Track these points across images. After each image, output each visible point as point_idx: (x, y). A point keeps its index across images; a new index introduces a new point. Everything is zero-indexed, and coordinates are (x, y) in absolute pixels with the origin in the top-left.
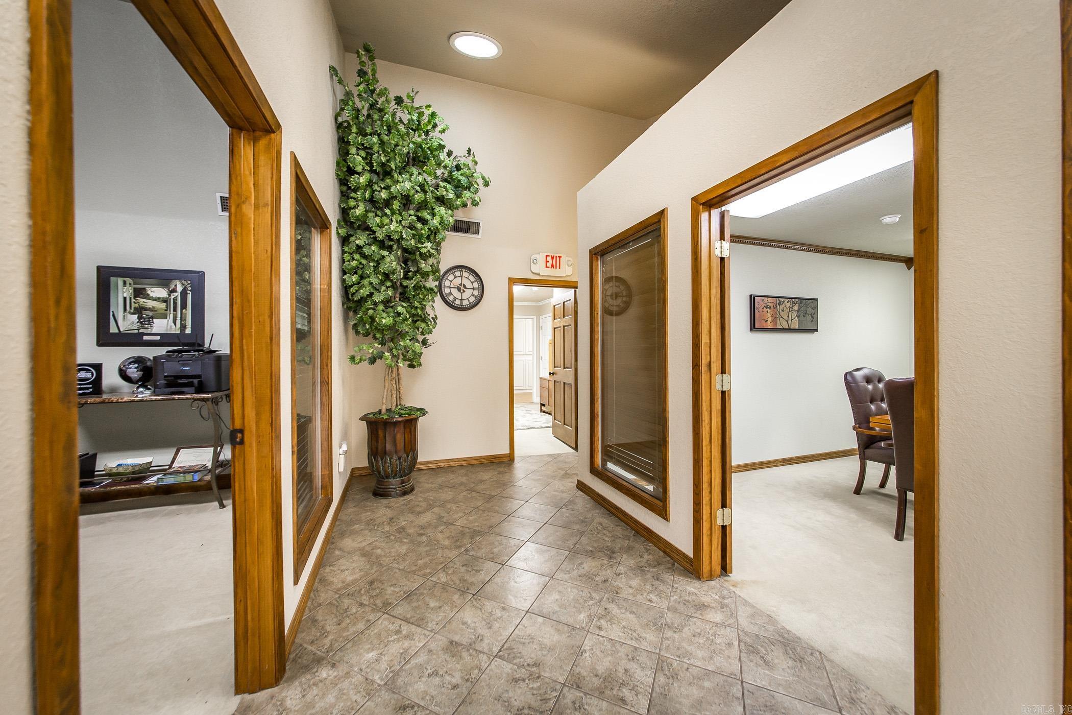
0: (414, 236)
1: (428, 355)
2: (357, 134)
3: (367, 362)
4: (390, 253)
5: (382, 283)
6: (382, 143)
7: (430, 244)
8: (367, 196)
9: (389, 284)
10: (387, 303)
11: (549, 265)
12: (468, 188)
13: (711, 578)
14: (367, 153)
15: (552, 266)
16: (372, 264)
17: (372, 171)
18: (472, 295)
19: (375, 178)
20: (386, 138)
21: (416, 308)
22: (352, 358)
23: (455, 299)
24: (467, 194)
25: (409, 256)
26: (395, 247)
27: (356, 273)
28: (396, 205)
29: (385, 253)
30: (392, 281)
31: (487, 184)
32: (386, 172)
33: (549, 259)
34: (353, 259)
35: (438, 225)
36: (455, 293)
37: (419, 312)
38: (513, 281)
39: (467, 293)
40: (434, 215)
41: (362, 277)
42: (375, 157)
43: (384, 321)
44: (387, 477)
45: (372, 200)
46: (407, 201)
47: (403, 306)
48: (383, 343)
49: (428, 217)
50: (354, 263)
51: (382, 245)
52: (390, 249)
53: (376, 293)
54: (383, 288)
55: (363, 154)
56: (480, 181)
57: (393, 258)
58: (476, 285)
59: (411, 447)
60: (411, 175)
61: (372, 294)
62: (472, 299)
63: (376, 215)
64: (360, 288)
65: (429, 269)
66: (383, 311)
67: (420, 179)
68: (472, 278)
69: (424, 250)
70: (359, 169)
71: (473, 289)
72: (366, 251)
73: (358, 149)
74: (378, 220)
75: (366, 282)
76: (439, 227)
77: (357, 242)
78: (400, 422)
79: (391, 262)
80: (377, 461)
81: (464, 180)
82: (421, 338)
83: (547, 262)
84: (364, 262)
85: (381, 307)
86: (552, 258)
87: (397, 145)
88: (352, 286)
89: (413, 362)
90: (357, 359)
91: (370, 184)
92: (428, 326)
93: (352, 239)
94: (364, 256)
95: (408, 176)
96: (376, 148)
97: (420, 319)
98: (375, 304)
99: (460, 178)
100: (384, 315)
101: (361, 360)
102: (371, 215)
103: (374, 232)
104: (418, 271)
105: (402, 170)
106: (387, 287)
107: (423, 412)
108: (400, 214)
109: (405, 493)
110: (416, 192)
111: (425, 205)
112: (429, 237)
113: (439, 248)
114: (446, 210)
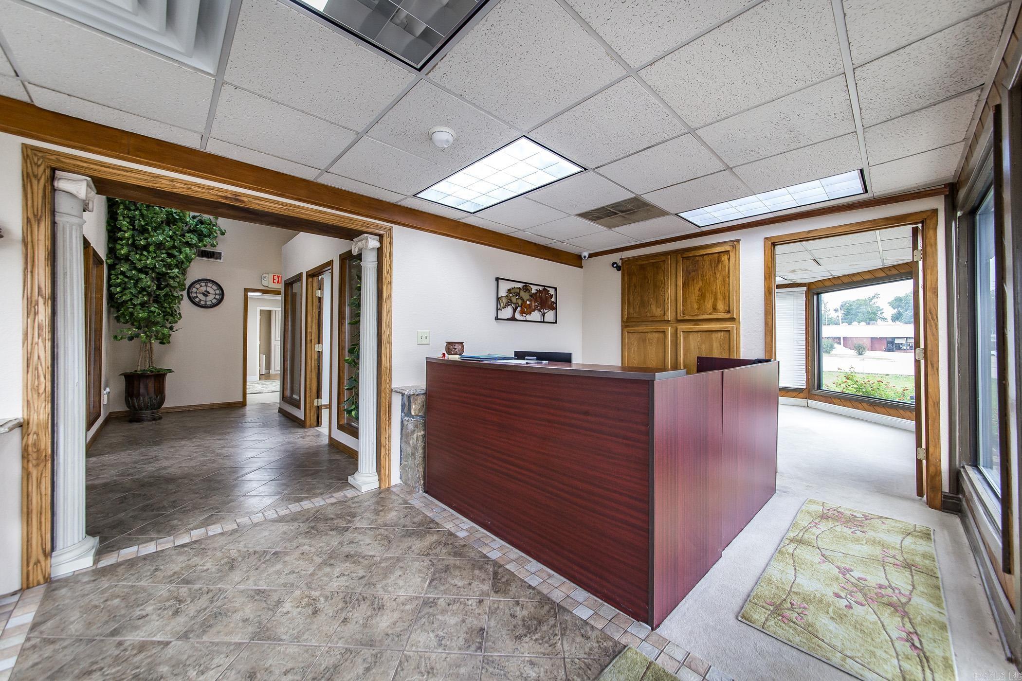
0: (164, 266)
1: (176, 336)
2: (123, 209)
3: (126, 340)
4: (147, 275)
5: (140, 293)
6: (142, 215)
7: (177, 270)
8: (130, 242)
9: (145, 293)
10: (143, 305)
11: (276, 281)
12: (209, 236)
13: (310, 427)
14: (131, 220)
15: (278, 282)
16: (132, 281)
17: (134, 229)
18: (215, 298)
19: (136, 233)
20: (145, 212)
21: (166, 308)
22: (116, 337)
23: (200, 300)
24: (207, 240)
25: (161, 278)
26: (150, 272)
27: (120, 286)
28: (152, 248)
29: (143, 276)
30: (147, 292)
31: (223, 234)
32: (143, 231)
33: (276, 278)
34: (118, 278)
35: (183, 259)
36: (201, 296)
37: (168, 310)
38: (246, 290)
39: (211, 297)
40: (181, 252)
41: (124, 289)
42: (137, 222)
43: (140, 315)
44: (141, 409)
45: (133, 245)
46: (160, 246)
47: (155, 307)
48: (139, 328)
49: (177, 254)
50: (119, 281)
51: (140, 271)
52: (147, 274)
53: (135, 299)
54: (141, 296)
55: (128, 220)
56: (219, 232)
57: (148, 279)
58: (218, 292)
59: (160, 392)
60: (164, 230)
61: (131, 300)
62: (214, 301)
63: (137, 253)
64: (122, 296)
65: (176, 284)
66: (140, 309)
67: (171, 233)
68: (215, 287)
69: (172, 275)
70: (125, 229)
71: (216, 294)
72: (128, 274)
73: (124, 217)
74: (138, 256)
75: (127, 291)
76: (184, 260)
77: (122, 269)
78: (151, 376)
79: (147, 281)
80: (132, 400)
81: (205, 231)
82: (168, 325)
83: (274, 279)
84: (126, 280)
85: (139, 307)
86: (278, 277)
87: (152, 218)
88: (116, 294)
89: (164, 340)
90: (119, 338)
91: (133, 236)
92: (174, 318)
93: (118, 266)
94: (126, 277)
95: (161, 231)
96: (137, 217)
97: (171, 315)
98: (134, 305)
99: (203, 229)
100: (141, 311)
101: (122, 338)
102: (132, 253)
103: (134, 264)
104: (168, 285)
105: (155, 229)
106: (144, 295)
107: (170, 371)
108: (155, 252)
109: (154, 419)
110: (168, 241)
111: (174, 247)
112: (177, 266)
113: (184, 272)
114: (191, 250)
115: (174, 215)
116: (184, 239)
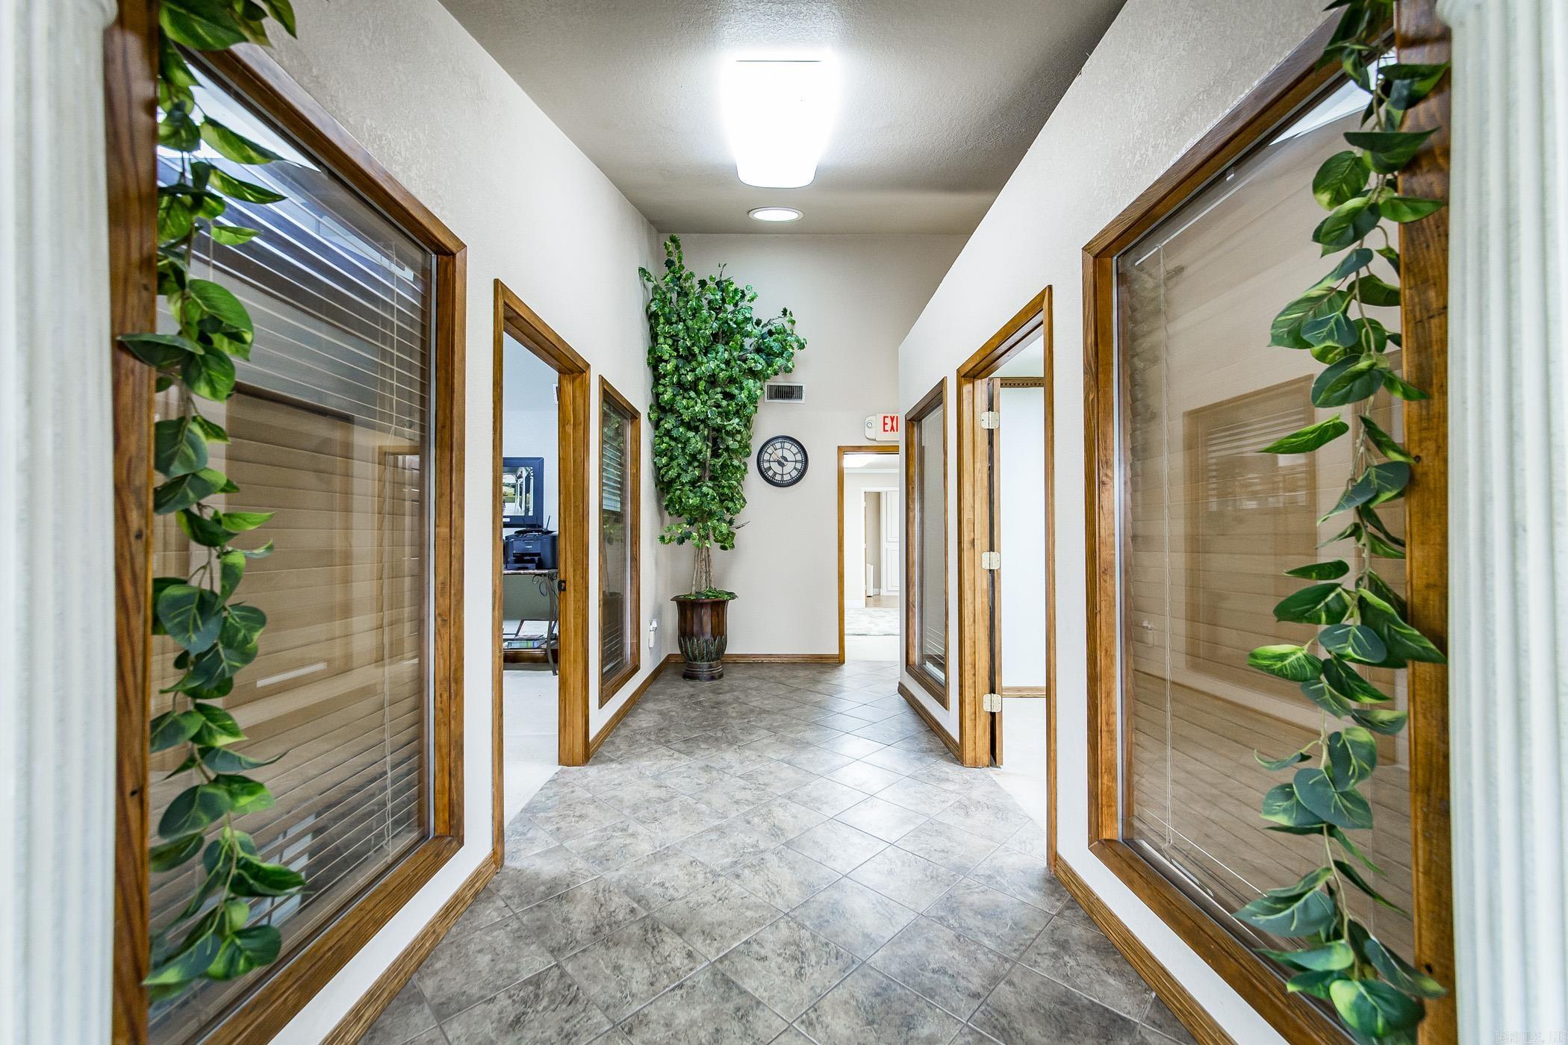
0: (720, 414)
1: (742, 536)
2: (664, 324)
3: (675, 542)
4: (697, 433)
5: (690, 463)
6: (688, 329)
7: (737, 420)
8: (675, 380)
9: (696, 464)
10: (693, 483)
11: (888, 427)
12: (781, 354)
13: (975, 765)
14: (674, 341)
15: (892, 428)
16: (680, 446)
17: (679, 356)
18: (795, 468)
19: (681, 363)
20: (690, 323)
21: (724, 487)
22: (662, 538)
23: (775, 473)
24: (779, 362)
25: (716, 437)
26: (702, 427)
27: (666, 455)
28: (702, 385)
29: (691, 434)
30: (698, 461)
31: (802, 346)
32: (689, 357)
33: (888, 421)
34: (663, 442)
35: (745, 400)
36: (775, 467)
37: (726, 491)
38: (842, 450)
39: (789, 467)
40: (742, 389)
41: (672, 459)
42: (681, 343)
43: (691, 501)
44: (695, 659)
45: (680, 385)
46: (713, 381)
47: (708, 487)
48: (690, 524)
49: (736, 392)
50: (664, 446)
51: (689, 426)
52: (696, 430)
53: (684, 474)
54: (691, 468)
55: (670, 342)
56: (795, 345)
57: (698, 439)
58: (799, 457)
59: (719, 631)
60: (717, 353)
61: (679, 475)
62: (794, 473)
63: (684, 398)
64: (668, 470)
65: (736, 446)
66: (691, 491)
67: (726, 355)
68: (795, 450)
69: (729, 428)
70: (666, 357)
71: (796, 461)
72: (675, 433)
73: (665, 338)
74: (684, 402)
75: (674, 463)
76: (747, 401)
77: (666, 426)
78: (707, 603)
79: (696, 442)
80: (685, 643)
81: (776, 347)
82: (728, 517)
83: (885, 424)
84: (673, 444)
85: (687, 488)
86: (892, 419)
87: (700, 329)
88: (662, 468)
89: (726, 542)
90: (667, 539)
91: (677, 368)
92: (735, 505)
93: (662, 423)
94: (672, 438)
95: (714, 355)
96: (681, 335)
97: (730, 499)
98: (683, 485)
99: (772, 344)
100: (691, 495)
101: (670, 540)
102: (678, 398)
103: (681, 415)
104: (727, 449)
105: (706, 352)
106: (694, 468)
107: (732, 596)
108: (707, 393)
109: (713, 678)
110: (722, 370)
111: (732, 380)
112: (737, 413)
113: (747, 423)
114: (755, 383)
115: (731, 323)
116: (746, 364)
